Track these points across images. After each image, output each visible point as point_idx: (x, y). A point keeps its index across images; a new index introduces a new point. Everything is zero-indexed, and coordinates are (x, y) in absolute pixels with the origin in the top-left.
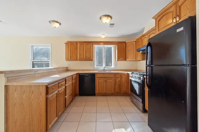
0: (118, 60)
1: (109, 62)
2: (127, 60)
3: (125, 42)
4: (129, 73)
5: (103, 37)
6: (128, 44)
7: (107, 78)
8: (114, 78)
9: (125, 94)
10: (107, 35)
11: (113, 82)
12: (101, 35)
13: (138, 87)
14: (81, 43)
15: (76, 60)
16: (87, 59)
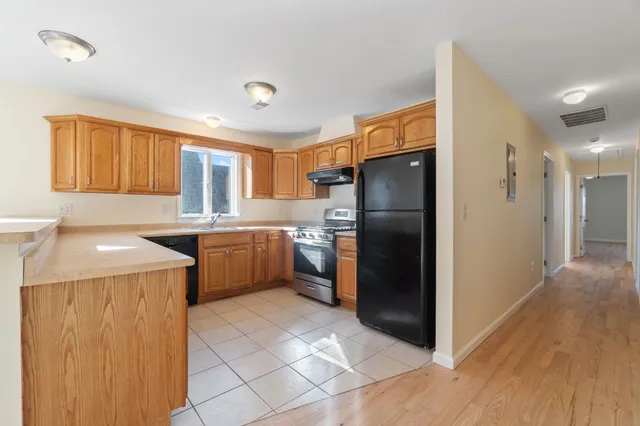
0: (253, 197)
1: (221, 201)
2: (277, 196)
3: (270, 151)
4: (285, 228)
5: (214, 124)
6: (278, 156)
7: (233, 248)
8: (252, 245)
9: (281, 283)
10: (224, 121)
11: (249, 257)
12: (208, 118)
13: (320, 258)
14: (135, 132)
15: (116, 191)
16: (161, 190)
